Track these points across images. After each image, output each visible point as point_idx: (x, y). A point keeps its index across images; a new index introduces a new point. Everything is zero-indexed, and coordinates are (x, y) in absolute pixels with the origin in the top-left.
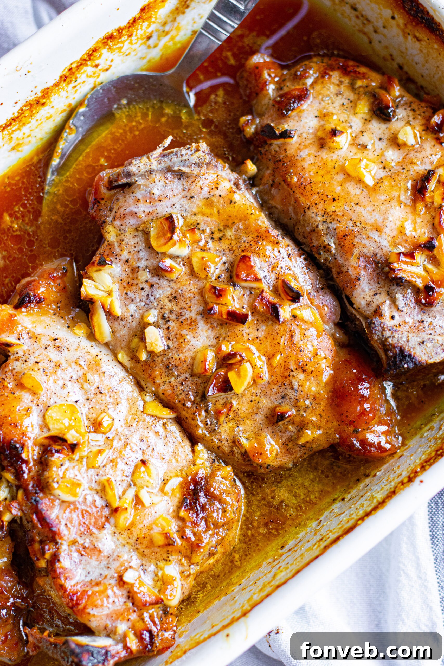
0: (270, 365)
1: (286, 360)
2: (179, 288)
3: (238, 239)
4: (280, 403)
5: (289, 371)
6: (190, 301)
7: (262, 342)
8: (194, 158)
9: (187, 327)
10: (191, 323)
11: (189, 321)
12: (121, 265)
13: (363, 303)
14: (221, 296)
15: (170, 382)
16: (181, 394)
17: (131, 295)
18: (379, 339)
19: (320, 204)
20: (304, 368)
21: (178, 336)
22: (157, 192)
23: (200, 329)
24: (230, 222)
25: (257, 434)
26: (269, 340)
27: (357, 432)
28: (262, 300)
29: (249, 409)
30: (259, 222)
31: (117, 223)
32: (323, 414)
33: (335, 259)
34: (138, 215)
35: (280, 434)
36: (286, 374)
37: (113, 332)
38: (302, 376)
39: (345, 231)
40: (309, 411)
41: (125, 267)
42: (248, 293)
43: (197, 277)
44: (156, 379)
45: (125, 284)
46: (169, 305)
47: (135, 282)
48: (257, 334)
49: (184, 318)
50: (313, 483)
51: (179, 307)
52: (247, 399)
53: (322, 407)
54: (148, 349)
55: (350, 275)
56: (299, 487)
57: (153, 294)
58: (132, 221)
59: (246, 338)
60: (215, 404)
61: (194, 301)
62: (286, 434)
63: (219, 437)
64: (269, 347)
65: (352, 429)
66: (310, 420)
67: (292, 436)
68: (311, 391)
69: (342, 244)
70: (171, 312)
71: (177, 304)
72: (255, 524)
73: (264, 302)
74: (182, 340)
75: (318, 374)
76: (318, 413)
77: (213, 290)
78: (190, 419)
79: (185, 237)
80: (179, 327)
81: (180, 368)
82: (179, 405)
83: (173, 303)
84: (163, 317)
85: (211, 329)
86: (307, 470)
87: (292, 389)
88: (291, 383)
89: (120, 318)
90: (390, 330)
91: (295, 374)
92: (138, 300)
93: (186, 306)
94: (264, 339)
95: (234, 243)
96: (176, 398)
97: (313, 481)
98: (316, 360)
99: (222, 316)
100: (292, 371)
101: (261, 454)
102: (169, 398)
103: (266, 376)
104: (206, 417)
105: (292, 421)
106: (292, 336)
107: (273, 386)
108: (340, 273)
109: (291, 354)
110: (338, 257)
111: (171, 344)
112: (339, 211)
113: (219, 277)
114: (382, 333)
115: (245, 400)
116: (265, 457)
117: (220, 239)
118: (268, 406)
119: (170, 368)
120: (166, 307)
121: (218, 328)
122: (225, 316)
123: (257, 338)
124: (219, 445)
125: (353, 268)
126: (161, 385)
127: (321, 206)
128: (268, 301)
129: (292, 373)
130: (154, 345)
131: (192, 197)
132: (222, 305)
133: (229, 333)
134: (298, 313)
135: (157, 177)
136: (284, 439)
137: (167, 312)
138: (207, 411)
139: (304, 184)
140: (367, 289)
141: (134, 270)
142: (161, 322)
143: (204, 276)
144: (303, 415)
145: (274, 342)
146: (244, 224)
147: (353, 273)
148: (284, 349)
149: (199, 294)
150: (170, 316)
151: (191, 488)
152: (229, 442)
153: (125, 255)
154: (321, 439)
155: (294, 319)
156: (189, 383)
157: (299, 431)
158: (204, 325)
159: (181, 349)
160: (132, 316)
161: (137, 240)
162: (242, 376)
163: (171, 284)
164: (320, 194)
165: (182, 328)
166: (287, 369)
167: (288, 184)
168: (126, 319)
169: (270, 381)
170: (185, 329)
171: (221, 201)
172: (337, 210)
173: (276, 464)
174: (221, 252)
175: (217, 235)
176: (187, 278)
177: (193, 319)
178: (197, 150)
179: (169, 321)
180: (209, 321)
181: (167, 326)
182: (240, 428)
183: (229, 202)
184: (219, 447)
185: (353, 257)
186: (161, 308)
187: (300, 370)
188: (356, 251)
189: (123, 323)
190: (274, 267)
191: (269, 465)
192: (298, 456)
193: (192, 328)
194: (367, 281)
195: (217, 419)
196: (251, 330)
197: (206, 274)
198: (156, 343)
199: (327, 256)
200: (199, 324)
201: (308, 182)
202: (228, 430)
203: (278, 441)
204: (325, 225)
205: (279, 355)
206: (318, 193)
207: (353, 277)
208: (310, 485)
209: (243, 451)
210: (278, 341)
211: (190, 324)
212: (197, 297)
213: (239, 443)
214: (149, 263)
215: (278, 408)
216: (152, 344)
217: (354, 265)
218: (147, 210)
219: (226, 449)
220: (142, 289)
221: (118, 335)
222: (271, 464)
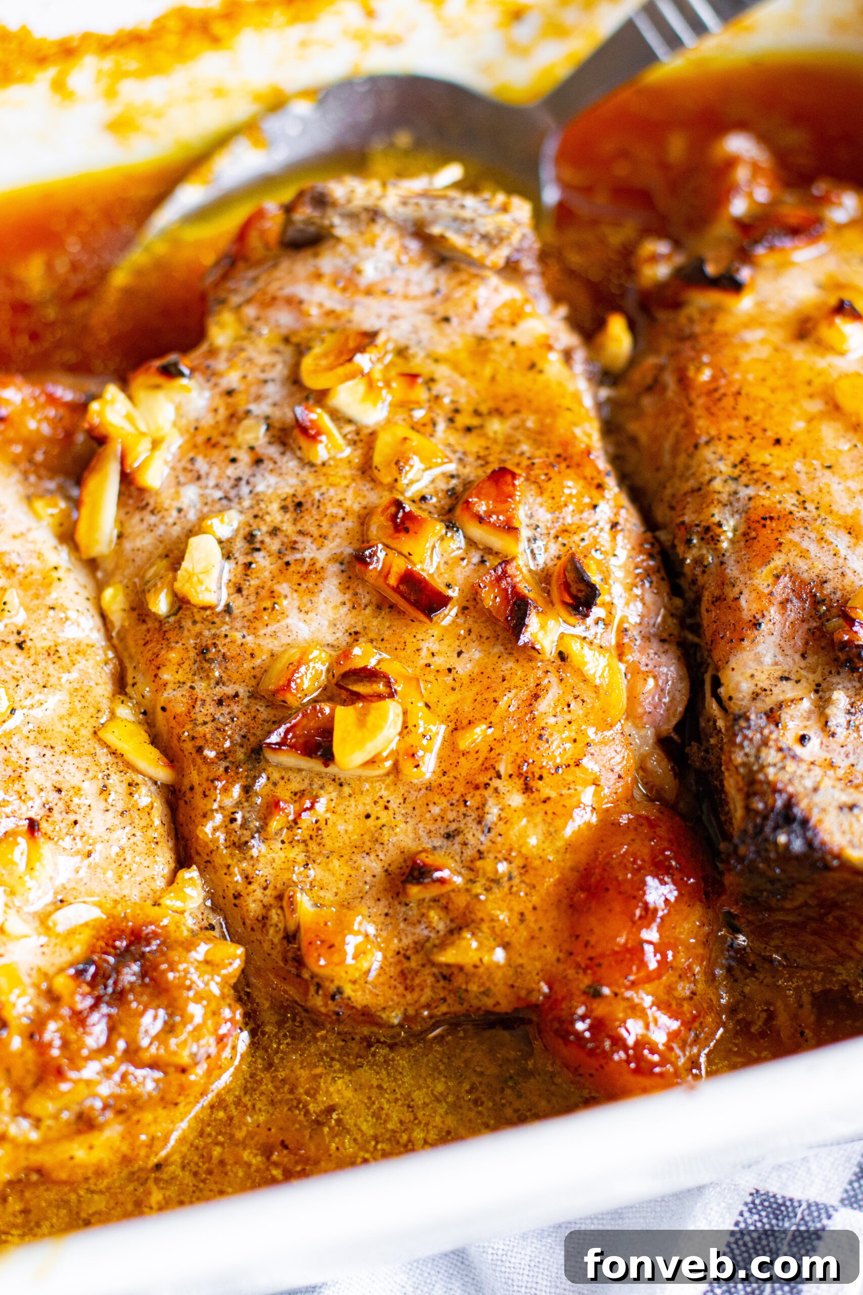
0: (450, 743)
1: (496, 746)
2: (320, 487)
3: (510, 443)
4: (435, 848)
5: (491, 773)
6: (331, 525)
7: (457, 685)
8: (488, 224)
9: (296, 578)
10: (308, 572)
11: (305, 568)
12: (212, 397)
13: (746, 687)
14: (407, 531)
15: (192, 688)
16: (205, 723)
17: (201, 465)
18: (744, 764)
19: (740, 441)
20: (532, 783)
21: (264, 593)
22: (370, 272)
23: (322, 596)
24: (509, 407)
25: (346, 906)
26: (476, 688)
27: (597, 995)
28: (499, 579)
29: (354, 832)
30: (578, 431)
31: (250, 312)
32: (530, 917)
33: (722, 563)
34: (305, 307)
35: (402, 925)
36: (482, 779)
37: (120, 536)
38: (516, 799)
39: (770, 509)
40: (497, 893)
41: (220, 403)
42: (476, 559)
43: (373, 480)
44: (163, 669)
45: (200, 439)
46: (275, 516)
47: (225, 441)
48: (454, 661)
49: (298, 556)
50: (436, 1105)
51: (299, 527)
52: (360, 807)
53: (535, 899)
54: (177, 585)
55: (740, 609)
56: (396, 1100)
57: (252, 480)
58: (284, 318)
59: (423, 662)
60: (275, 784)
61: (341, 528)
62: (417, 930)
63: (249, 870)
64: (469, 701)
65: (586, 981)
66: (489, 915)
67: (428, 939)
68: (526, 843)
69: (753, 534)
70: (275, 532)
71: (295, 522)
72: (240, 1135)
73: (504, 584)
74: (268, 604)
75: (559, 810)
76: (518, 908)
77: (393, 510)
78: (199, 790)
79: (388, 384)
80: (276, 573)
81: (232, 665)
82: (189, 746)
83: (288, 516)
84: (250, 537)
85: (349, 605)
86: (436, 1069)
87: (479, 822)
88: (484, 805)
89: (150, 508)
90: (780, 750)
91: (502, 789)
92: (211, 482)
93: (316, 533)
94: (466, 681)
95: (496, 448)
96: (189, 727)
97: (438, 1101)
98: (570, 778)
99: (386, 577)
100: (499, 776)
101: (331, 946)
102: (173, 723)
103: (429, 765)
104: (239, 804)
105: (444, 901)
106: (536, 697)
107: (436, 798)
108: (719, 599)
109: (513, 735)
110: (731, 562)
111: (238, 603)
112: (778, 468)
113: (423, 498)
114: (758, 751)
115: (357, 807)
116: (336, 958)
117: (469, 429)
118: (403, 844)
119: (209, 656)
120: (268, 518)
121: (368, 611)
122: (393, 581)
123: (450, 670)
124: (239, 888)
125: (754, 594)
126: (170, 686)
127: (739, 446)
128: (514, 587)
129: (496, 783)
130: (195, 579)
131: (446, 320)
132: (400, 553)
133: (387, 634)
134: (575, 648)
135: (385, 234)
136: (407, 941)
137: (264, 529)
138: (247, 790)
139: (722, 391)
140: (768, 660)
141: (235, 417)
142: (240, 545)
143: (387, 480)
144: (477, 896)
145: (486, 696)
146: (541, 423)
147: (748, 605)
148: (503, 719)
149: (359, 517)
150: (268, 540)
151: (118, 943)
152: (268, 892)
153: (232, 379)
154: (499, 975)
155: (559, 662)
156: (236, 709)
157: (451, 932)
158: (337, 591)
159: (257, 624)
160: (180, 510)
161: (276, 358)
162: (369, 725)
163: (305, 473)
164: (750, 423)
165: (281, 578)
166: (489, 767)
167: (684, 382)
168: (163, 513)
169: (434, 784)
170: (288, 581)
171: (512, 354)
172: (774, 465)
173: (358, 996)
174: (454, 452)
175: (464, 420)
176: (347, 473)
177: (318, 566)
178: (505, 209)
179: (258, 550)
180: (353, 586)
181: (249, 559)
182: (312, 873)
183: (527, 363)
184: (237, 896)
185: (766, 570)
186: (256, 517)
187: (520, 783)
188: (779, 561)
189: (153, 519)
190: (566, 531)
191: (340, 991)
192: (423, 1000)
193: (304, 585)
194: (776, 639)
195: (265, 820)
196: (444, 648)
197: (396, 475)
198: (202, 576)
199: (704, 551)
200: (326, 583)
201: (734, 389)
202: (278, 861)
203: (392, 940)
204: (732, 486)
205: (484, 727)
206: (747, 419)
207: (746, 615)
208: (426, 1105)
209: (292, 927)
210: (496, 695)
211: (306, 576)
212: (350, 523)
213: (292, 902)
214: (277, 414)
215: (424, 855)
216: (190, 576)
217: (761, 588)
218: (329, 305)
219: (252, 906)
220: (234, 460)
221: (128, 545)
222: (348, 990)
